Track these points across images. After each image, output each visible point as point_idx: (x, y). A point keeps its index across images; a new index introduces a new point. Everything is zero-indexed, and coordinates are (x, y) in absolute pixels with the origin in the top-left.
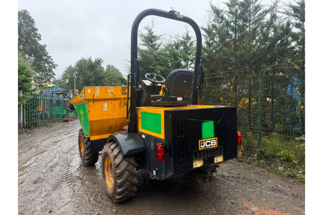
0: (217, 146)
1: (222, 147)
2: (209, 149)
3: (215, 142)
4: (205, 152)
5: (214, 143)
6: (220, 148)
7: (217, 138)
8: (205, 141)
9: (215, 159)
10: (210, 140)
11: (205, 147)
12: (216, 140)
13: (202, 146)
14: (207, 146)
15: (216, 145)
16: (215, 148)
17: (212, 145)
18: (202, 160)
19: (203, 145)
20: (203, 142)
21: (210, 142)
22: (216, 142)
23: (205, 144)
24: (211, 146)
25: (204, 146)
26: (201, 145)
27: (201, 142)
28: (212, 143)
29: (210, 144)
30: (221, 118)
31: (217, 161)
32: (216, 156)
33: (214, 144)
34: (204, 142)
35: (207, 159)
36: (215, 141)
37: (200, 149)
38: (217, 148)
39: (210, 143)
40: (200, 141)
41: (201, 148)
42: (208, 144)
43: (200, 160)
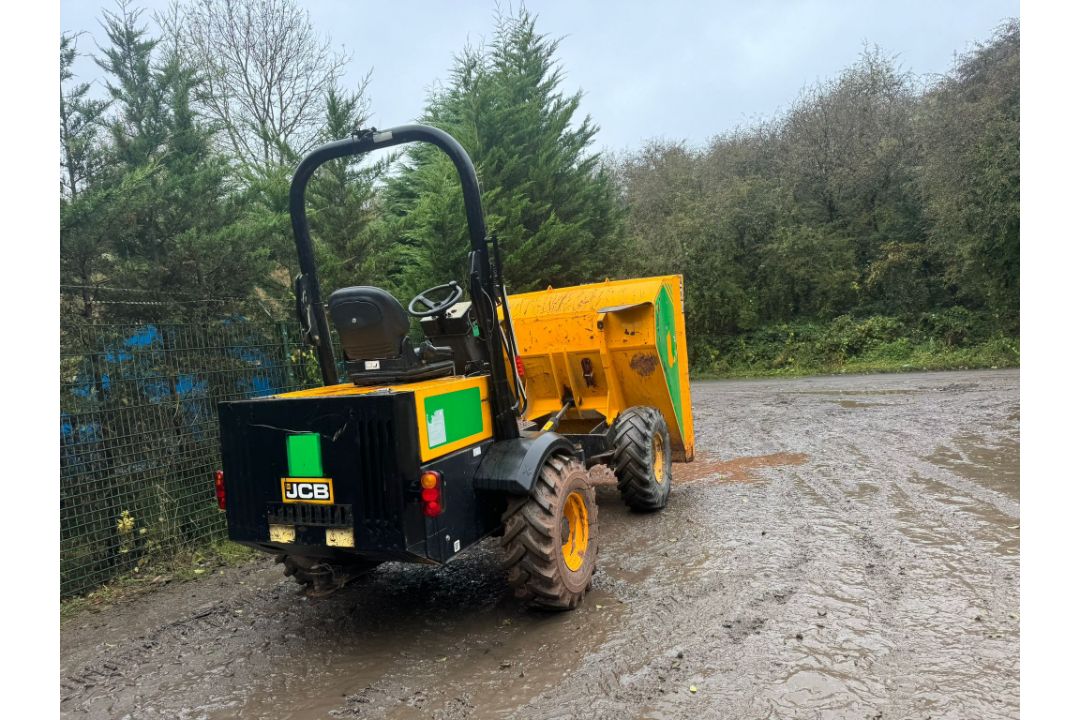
0: (332, 501)
1: (348, 507)
2: (308, 504)
3: (325, 491)
4: (299, 511)
5: (322, 492)
6: (342, 509)
7: (330, 481)
8: (298, 484)
9: (329, 535)
10: (312, 484)
11: (298, 498)
12: (327, 484)
13: (289, 495)
14: (302, 496)
15: (329, 499)
16: (327, 505)
17: (317, 496)
18: (291, 528)
19: (292, 492)
20: (292, 484)
21: (310, 487)
22: (328, 491)
23: (298, 491)
24: (313, 498)
25: (295, 495)
26: (286, 490)
27: (286, 483)
28: (316, 491)
29: (310, 495)
30: (341, 427)
31: (334, 544)
32: (332, 528)
33: (323, 494)
34: (295, 485)
35: (304, 529)
36: (325, 487)
37: (285, 500)
38: (333, 508)
39: (312, 491)
40: (283, 480)
41: (287, 498)
42: (306, 491)
43: (286, 528)
